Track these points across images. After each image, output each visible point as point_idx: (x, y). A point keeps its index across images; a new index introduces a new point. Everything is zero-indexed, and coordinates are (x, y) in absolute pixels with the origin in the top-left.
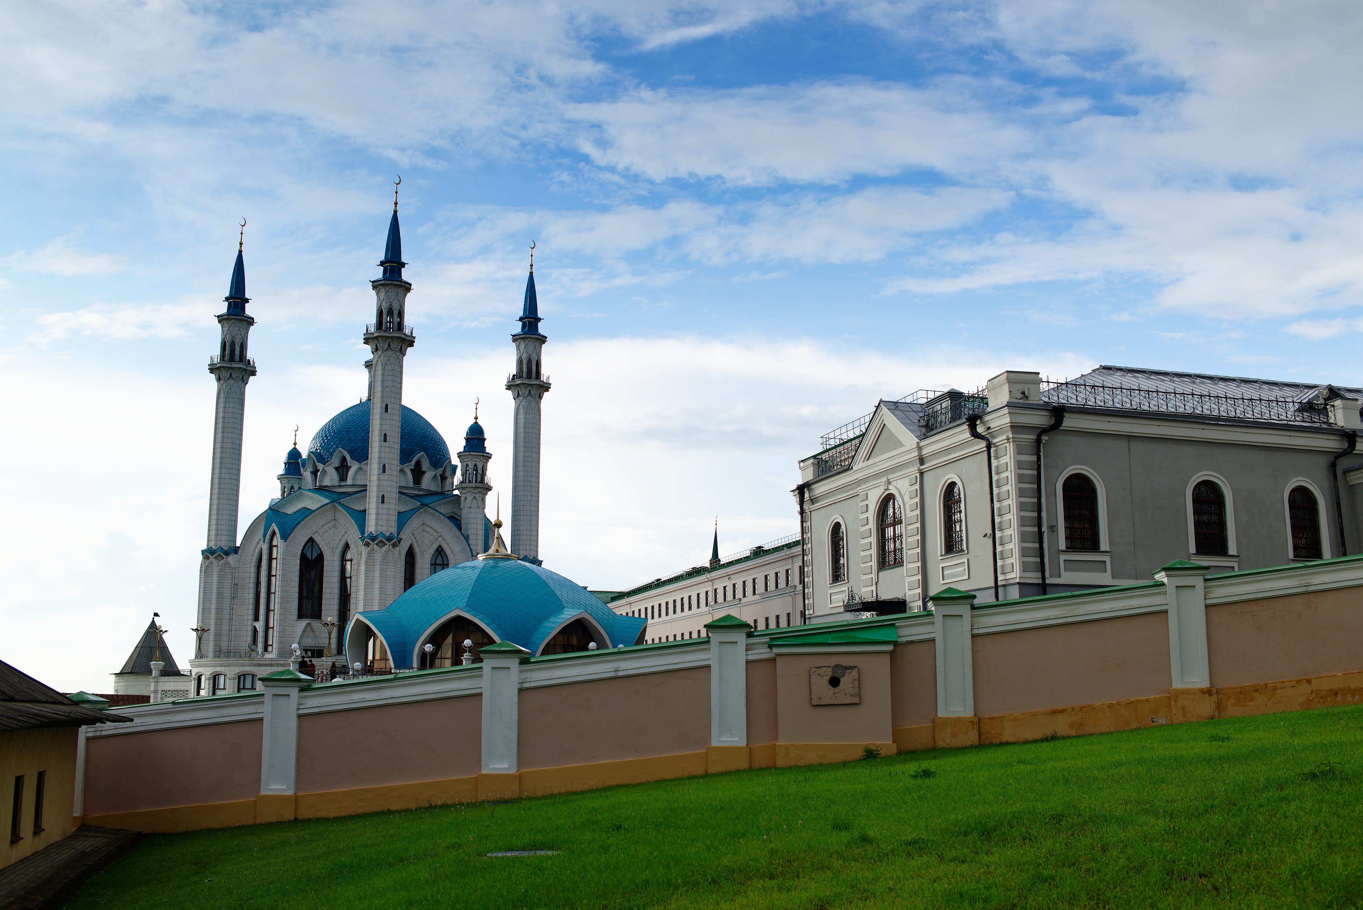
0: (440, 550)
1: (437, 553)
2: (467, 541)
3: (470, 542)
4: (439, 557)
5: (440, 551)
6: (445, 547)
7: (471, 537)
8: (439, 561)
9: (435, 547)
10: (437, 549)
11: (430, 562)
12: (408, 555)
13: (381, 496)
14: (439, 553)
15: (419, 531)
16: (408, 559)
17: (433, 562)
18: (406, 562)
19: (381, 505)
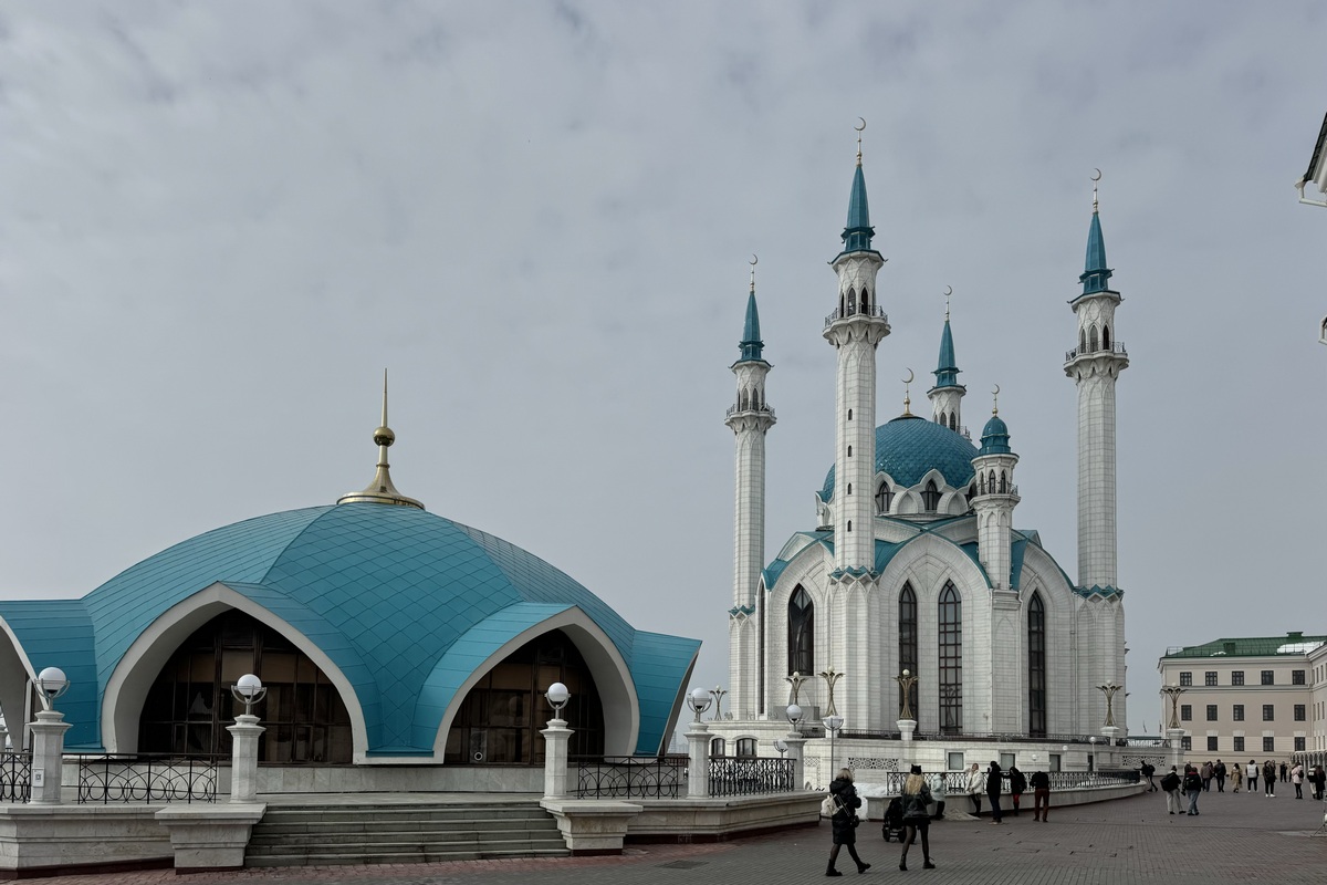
0: (950, 584)
1: (947, 588)
5: (949, 586)
6: (955, 580)
9: (942, 582)
10: (946, 584)
11: (937, 600)
12: (906, 593)
13: (847, 522)
14: (950, 588)
15: (919, 563)
16: (906, 598)
17: (942, 601)
18: (901, 602)
19: (847, 533)
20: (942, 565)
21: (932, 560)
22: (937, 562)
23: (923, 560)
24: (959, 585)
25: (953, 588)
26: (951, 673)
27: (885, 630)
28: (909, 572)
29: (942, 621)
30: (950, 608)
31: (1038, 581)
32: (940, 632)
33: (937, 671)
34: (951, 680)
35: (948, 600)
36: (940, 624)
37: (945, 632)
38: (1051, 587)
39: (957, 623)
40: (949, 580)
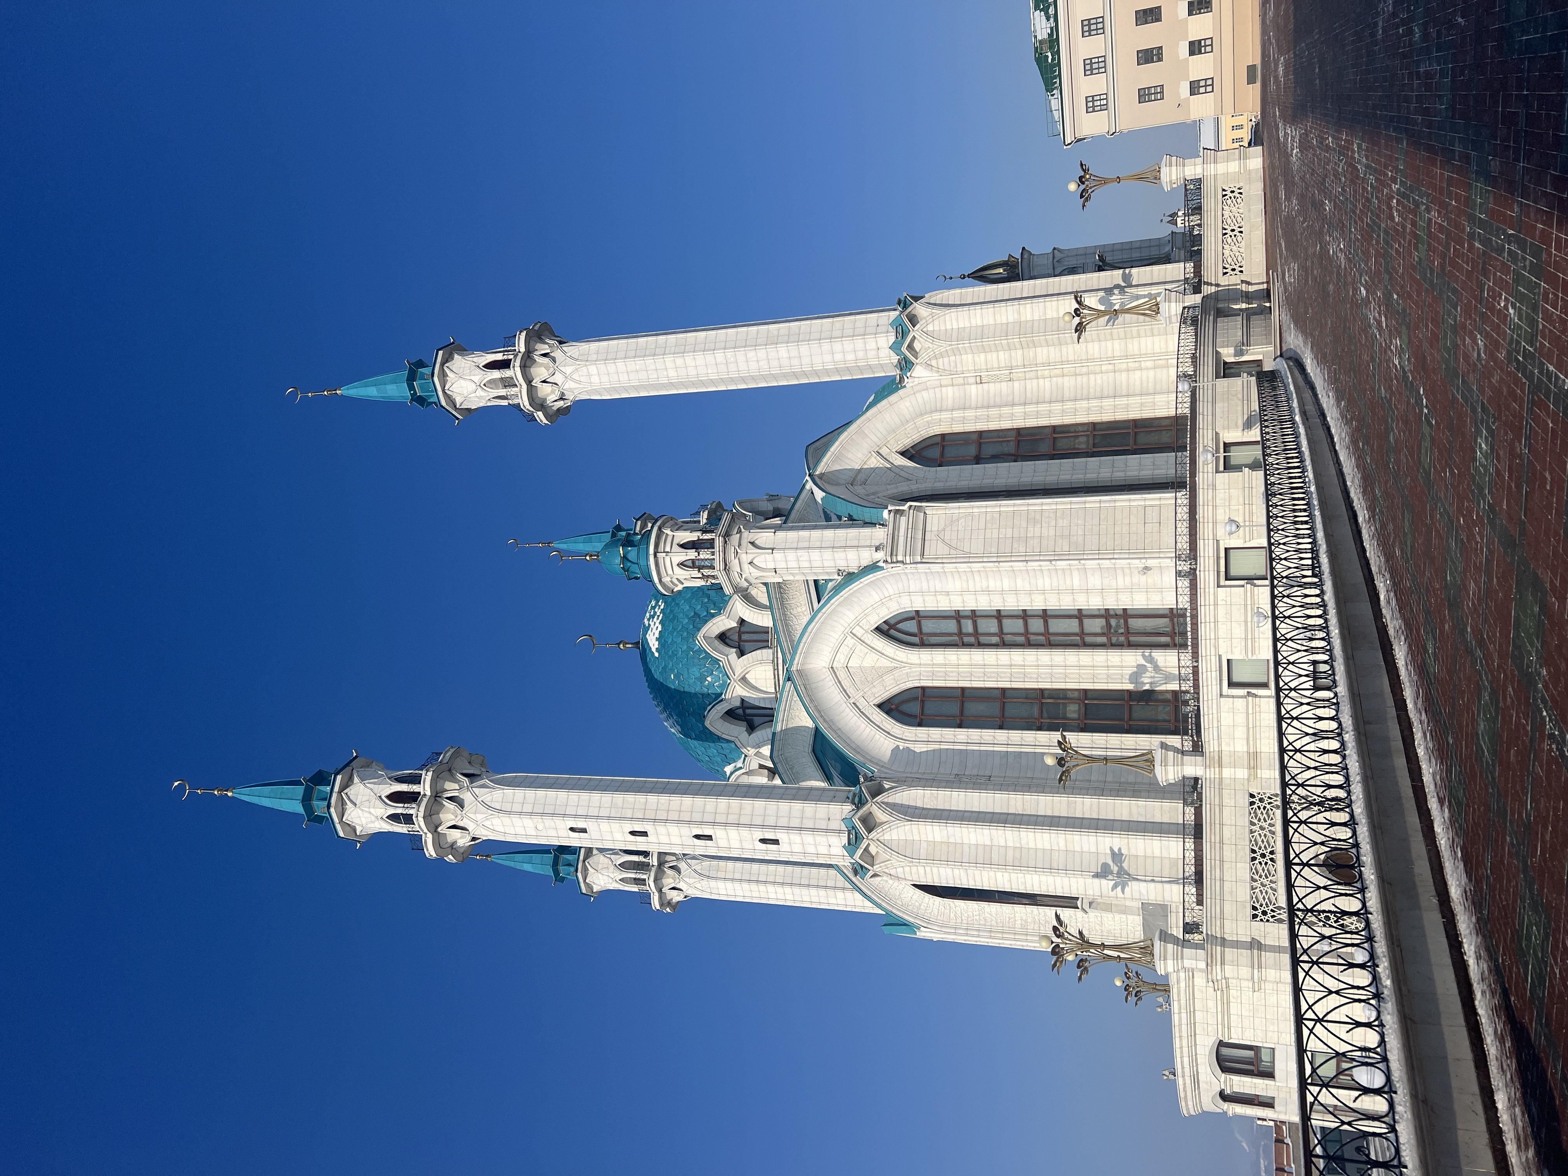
0: (885, 631)
1: (892, 634)
2: (853, 577)
3: (854, 568)
4: (900, 626)
7: (842, 564)
10: (885, 636)
11: (916, 651)
12: (903, 712)
14: (891, 629)
15: (846, 685)
16: (912, 712)
17: (916, 640)
18: (921, 722)
20: (849, 643)
21: (841, 659)
22: (844, 650)
23: (841, 676)
24: (884, 615)
26: (1056, 627)
28: (863, 704)
29: (955, 641)
30: (930, 627)
32: (978, 645)
33: (1055, 651)
34: (1072, 626)
36: (961, 646)
37: (976, 635)
39: (957, 616)
40: (878, 629)
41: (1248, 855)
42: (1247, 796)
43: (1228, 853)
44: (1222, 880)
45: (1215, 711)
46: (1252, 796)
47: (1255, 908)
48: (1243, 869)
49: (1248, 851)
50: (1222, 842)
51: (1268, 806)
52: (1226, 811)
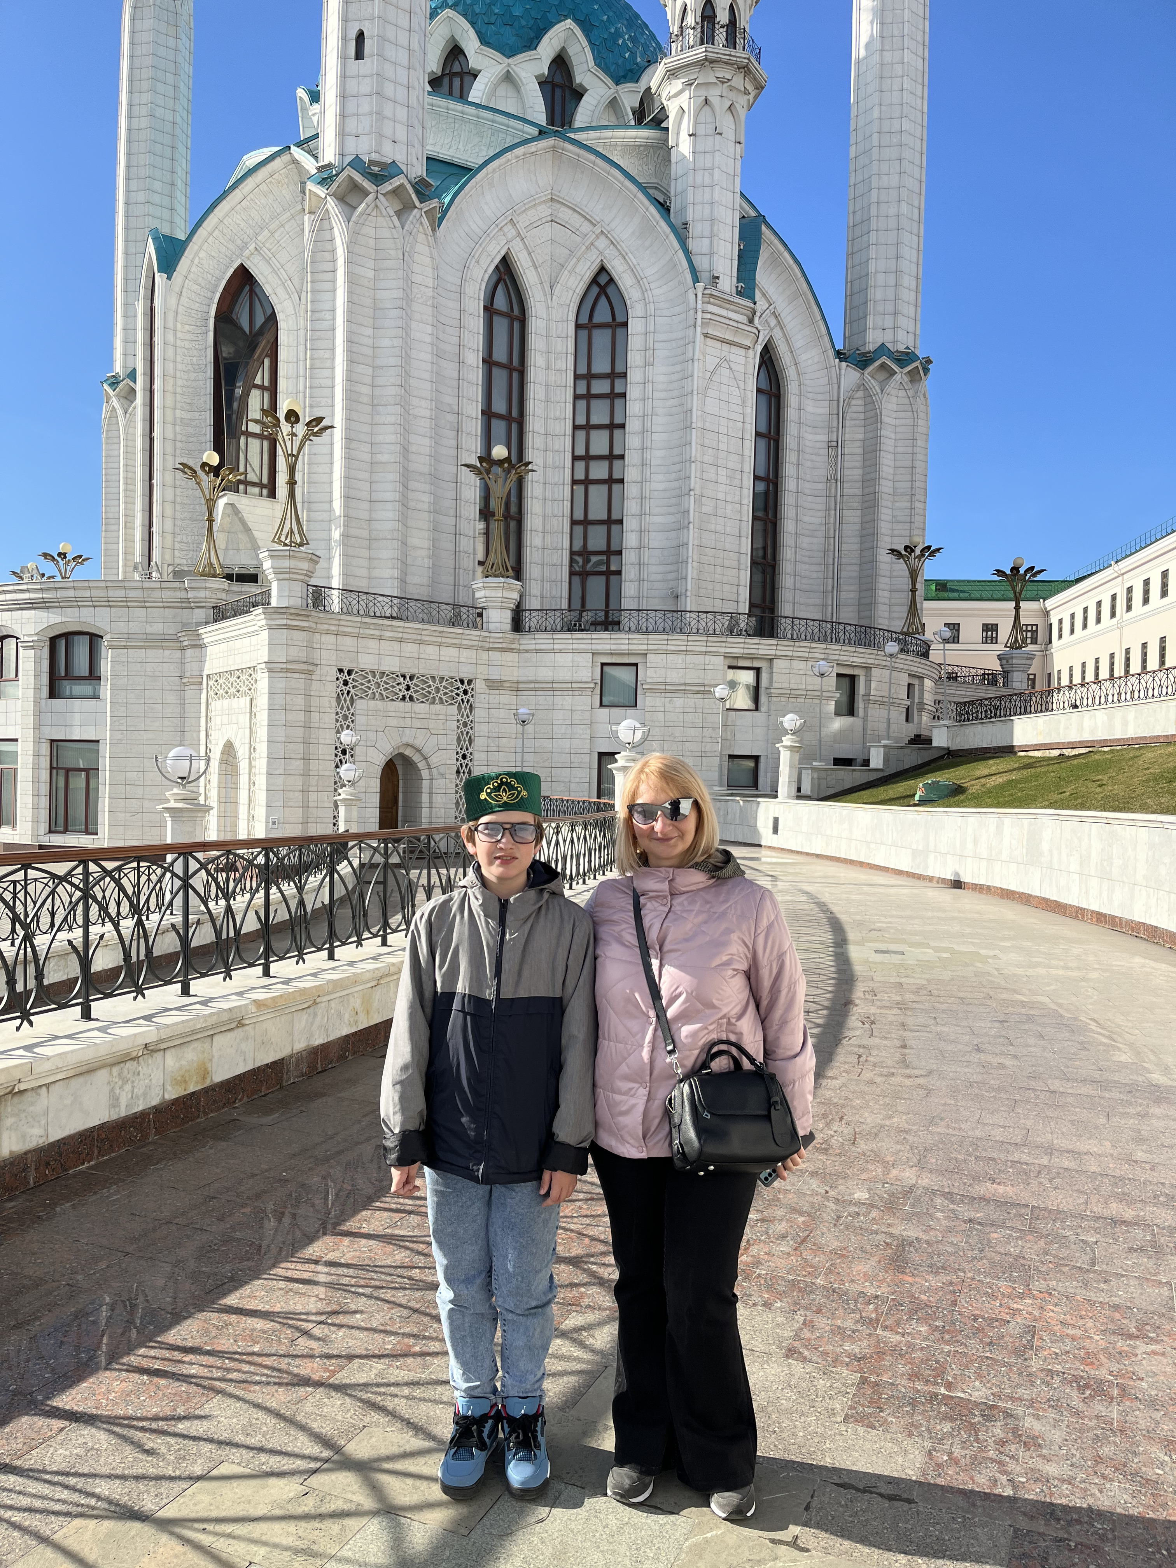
0: (603, 280)
1: (595, 290)
2: (683, 241)
3: (692, 245)
4: (603, 300)
5: (602, 283)
6: (617, 269)
7: (695, 230)
8: (602, 315)
9: (586, 271)
10: (594, 281)
11: (572, 317)
12: (500, 290)
13: (353, 34)
14: (603, 290)
15: (533, 215)
16: (501, 302)
17: (584, 320)
18: (489, 309)
19: (352, 62)
20: (586, 227)
21: (565, 214)
22: (576, 220)
23: (544, 211)
24: (625, 281)
25: (610, 290)
26: (598, 494)
27: (449, 369)
28: (511, 232)
29: (583, 370)
30: (601, 338)
31: (773, 322)
32: (576, 397)
33: (568, 489)
34: (598, 511)
35: (597, 319)
36: (577, 377)
37: (589, 396)
38: (798, 341)
39: (617, 375)
40: (602, 269)
41: (408, 672)
42: (470, 677)
43: (410, 649)
44: (380, 638)
45: (575, 646)
46: (470, 682)
47: (350, 672)
48: (391, 665)
49: (413, 671)
50: (421, 643)
51: (459, 699)
52: (453, 651)
